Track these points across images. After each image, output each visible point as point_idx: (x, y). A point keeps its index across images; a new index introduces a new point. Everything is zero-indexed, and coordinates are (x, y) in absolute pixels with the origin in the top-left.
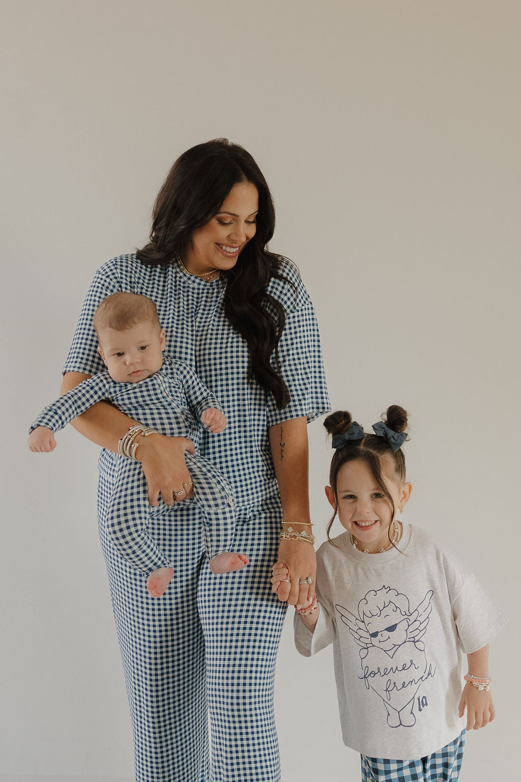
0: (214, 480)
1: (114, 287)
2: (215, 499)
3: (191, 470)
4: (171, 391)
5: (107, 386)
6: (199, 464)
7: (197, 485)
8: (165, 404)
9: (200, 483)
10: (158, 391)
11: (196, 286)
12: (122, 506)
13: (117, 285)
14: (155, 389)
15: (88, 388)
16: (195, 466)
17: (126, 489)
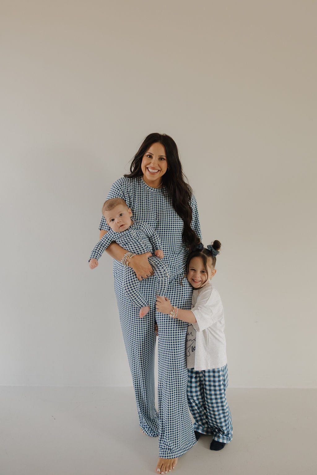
0: (161, 267)
1: (121, 194)
2: (161, 275)
3: (151, 265)
4: (137, 235)
5: (112, 236)
6: (154, 261)
7: (154, 270)
8: (136, 241)
9: (155, 269)
10: (132, 236)
11: (153, 191)
12: (128, 282)
13: (122, 193)
14: (131, 236)
15: (105, 238)
16: (153, 262)
17: (128, 275)
